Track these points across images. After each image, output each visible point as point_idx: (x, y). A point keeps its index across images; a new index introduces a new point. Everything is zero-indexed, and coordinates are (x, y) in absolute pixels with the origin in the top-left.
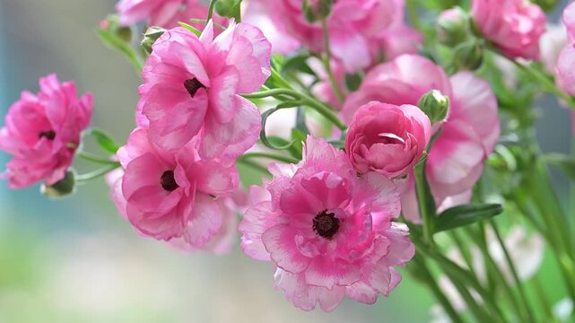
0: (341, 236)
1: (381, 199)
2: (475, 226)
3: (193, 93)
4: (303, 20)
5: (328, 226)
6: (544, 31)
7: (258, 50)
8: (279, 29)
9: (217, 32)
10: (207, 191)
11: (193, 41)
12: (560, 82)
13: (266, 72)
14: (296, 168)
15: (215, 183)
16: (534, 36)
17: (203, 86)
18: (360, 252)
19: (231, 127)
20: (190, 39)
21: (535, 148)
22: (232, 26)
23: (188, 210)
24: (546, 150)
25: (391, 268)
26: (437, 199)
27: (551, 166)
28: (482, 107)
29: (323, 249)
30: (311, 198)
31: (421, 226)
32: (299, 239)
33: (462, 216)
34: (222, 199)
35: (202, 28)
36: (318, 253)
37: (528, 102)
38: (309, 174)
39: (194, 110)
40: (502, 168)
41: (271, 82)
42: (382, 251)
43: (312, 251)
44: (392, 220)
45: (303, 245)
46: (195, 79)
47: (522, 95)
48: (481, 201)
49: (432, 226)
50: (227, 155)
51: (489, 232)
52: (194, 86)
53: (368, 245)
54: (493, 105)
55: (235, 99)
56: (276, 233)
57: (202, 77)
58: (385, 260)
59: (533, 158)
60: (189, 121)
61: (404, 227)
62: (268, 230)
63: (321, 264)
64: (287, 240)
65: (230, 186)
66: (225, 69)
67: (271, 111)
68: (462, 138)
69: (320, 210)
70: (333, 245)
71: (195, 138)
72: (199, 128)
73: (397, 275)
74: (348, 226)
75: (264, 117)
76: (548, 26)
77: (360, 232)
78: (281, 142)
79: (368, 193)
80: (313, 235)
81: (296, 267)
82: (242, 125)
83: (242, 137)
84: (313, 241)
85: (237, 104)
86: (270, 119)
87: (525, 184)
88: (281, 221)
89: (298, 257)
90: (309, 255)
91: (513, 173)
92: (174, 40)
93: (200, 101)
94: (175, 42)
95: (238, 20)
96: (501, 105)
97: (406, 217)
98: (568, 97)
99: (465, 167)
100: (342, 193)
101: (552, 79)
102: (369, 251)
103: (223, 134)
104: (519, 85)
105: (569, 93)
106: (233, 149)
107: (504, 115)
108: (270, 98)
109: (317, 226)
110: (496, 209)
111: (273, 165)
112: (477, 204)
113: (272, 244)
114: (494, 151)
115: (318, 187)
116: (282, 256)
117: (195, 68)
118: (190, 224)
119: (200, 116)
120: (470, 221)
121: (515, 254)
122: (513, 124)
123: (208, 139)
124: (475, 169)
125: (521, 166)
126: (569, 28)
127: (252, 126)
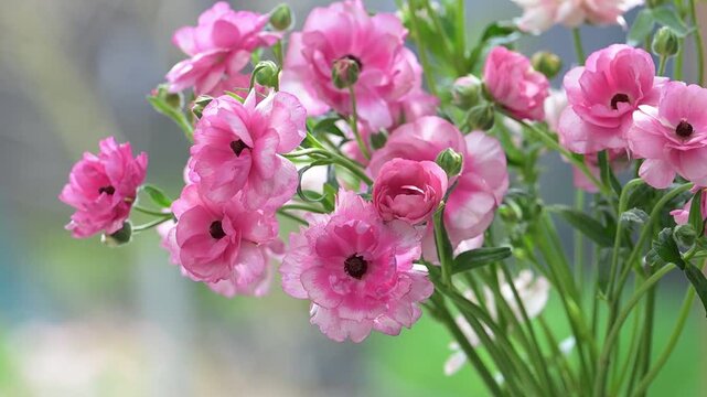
0: (369, 277)
1: (404, 244)
2: (487, 268)
3: (238, 153)
4: (332, 86)
5: (357, 268)
6: (548, 95)
7: (296, 115)
8: (312, 95)
9: (259, 99)
10: (251, 238)
11: (238, 108)
12: (562, 140)
13: (303, 134)
14: (329, 218)
15: (257, 232)
16: (540, 99)
17: (247, 147)
18: (386, 290)
19: (272, 182)
20: (235, 106)
21: (539, 201)
22: (272, 94)
23: (235, 255)
24: (549, 202)
25: (413, 304)
26: (452, 243)
27: (553, 215)
28: (494, 162)
29: (353, 288)
30: (342, 243)
31: (439, 267)
32: (333, 279)
33: (475, 259)
34: (263, 246)
35: (244, 96)
36: (349, 291)
37: (534, 158)
38: (341, 222)
39: (240, 168)
40: (511, 218)
41: (306, 143)
42: (406, 290)
43: (343, 288)
44: (414, 262)
45: (336, 284)
46: (240, 141)
47: (528, 152)
48: (493, 246)
49: (449, 267)
50: (268, 207)
51: (501, 275)
52: (239, 147)
53: (393, 284)
54: (503, 161)
55: (275, 159)
56: (313, 274)
57: (246, 139)
58: (408, 296)
59: (539, 208)
60: (235, 177)
61: (423, 268)
62: (305, 271)
63: (352, 300)
64: (322, 280)
65: (272, 234)
66: (266, 132)
67: (306, 168)
68: (475, 189)
69: (350, 253)
70: (362, 284)
71: (240, 192)
72: (244, 184)
73: (419, 311)
74: (375, 268)
75: (300, 173)
76: (550, 91)
77: (386, 272)
78: (316, 195)
79: (393, 238)
80: (345, 275)
81: (330, 304)
82: (281, 181)
83: (282, 191)
84: (345, 281)
85: (277, 162)
86: (305, 176)
87: (530, 230)
88: (316, 263)
89: (332, 295)
90: (341, 292)
91: (520, 222)
92: (221, 107)
93: (245, 160)
94: (222, 108)
95: (277, 90)
96: (510, 162)
97: (426, 259)
98: (569, 153)
99: (477, 215)
100: (370, 238)
101: (555, 137)
102: (394, 289)
103: (265, 188)
104: (525, 144)
105: (570, 150)
106: (273, 201)
107: (511, 169)
108: (306, 157)
109: (348, 267)
110: (506, 253)
111: (308, 215)
112: (489, 248)
113: (309, 283)
114: (503, 203)
115: (348, 233)
116: (318, 294)
117: (241, 132)
118: (237, 267)
119: (244, 174)
120: (482, 263)
121: (522, 295)
122: (520, 178)
123: (251, 193)
124: (486, 215)
125: (527, 216)
126: (569, 93)
127: (290, 181)
